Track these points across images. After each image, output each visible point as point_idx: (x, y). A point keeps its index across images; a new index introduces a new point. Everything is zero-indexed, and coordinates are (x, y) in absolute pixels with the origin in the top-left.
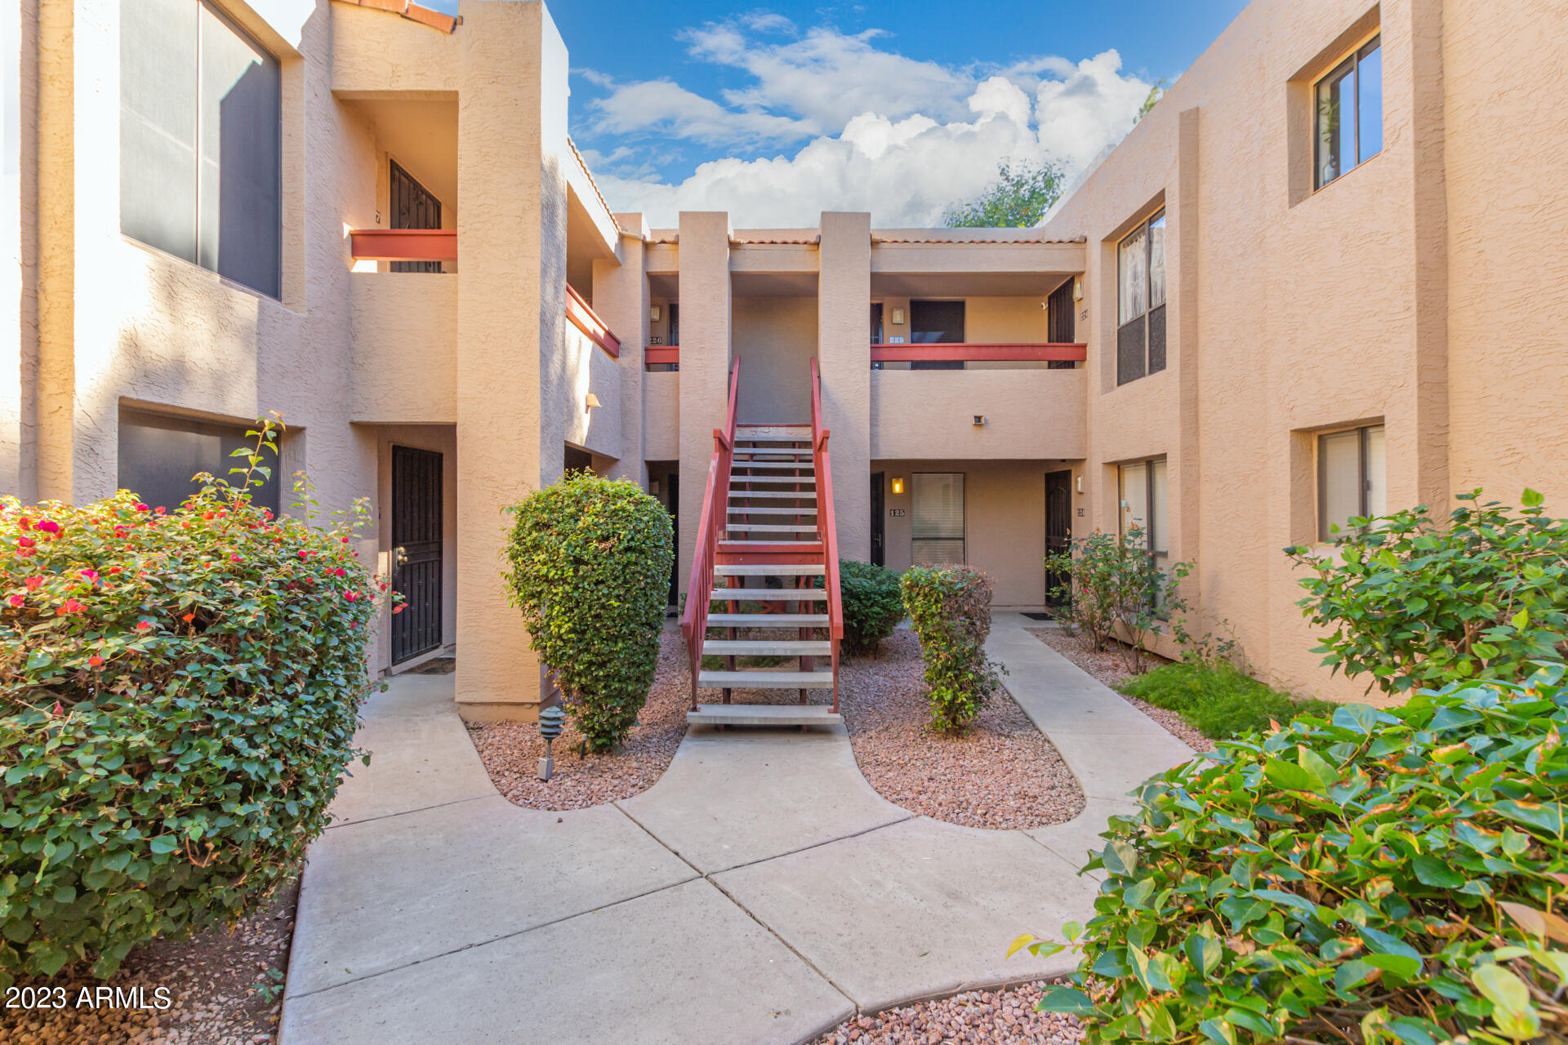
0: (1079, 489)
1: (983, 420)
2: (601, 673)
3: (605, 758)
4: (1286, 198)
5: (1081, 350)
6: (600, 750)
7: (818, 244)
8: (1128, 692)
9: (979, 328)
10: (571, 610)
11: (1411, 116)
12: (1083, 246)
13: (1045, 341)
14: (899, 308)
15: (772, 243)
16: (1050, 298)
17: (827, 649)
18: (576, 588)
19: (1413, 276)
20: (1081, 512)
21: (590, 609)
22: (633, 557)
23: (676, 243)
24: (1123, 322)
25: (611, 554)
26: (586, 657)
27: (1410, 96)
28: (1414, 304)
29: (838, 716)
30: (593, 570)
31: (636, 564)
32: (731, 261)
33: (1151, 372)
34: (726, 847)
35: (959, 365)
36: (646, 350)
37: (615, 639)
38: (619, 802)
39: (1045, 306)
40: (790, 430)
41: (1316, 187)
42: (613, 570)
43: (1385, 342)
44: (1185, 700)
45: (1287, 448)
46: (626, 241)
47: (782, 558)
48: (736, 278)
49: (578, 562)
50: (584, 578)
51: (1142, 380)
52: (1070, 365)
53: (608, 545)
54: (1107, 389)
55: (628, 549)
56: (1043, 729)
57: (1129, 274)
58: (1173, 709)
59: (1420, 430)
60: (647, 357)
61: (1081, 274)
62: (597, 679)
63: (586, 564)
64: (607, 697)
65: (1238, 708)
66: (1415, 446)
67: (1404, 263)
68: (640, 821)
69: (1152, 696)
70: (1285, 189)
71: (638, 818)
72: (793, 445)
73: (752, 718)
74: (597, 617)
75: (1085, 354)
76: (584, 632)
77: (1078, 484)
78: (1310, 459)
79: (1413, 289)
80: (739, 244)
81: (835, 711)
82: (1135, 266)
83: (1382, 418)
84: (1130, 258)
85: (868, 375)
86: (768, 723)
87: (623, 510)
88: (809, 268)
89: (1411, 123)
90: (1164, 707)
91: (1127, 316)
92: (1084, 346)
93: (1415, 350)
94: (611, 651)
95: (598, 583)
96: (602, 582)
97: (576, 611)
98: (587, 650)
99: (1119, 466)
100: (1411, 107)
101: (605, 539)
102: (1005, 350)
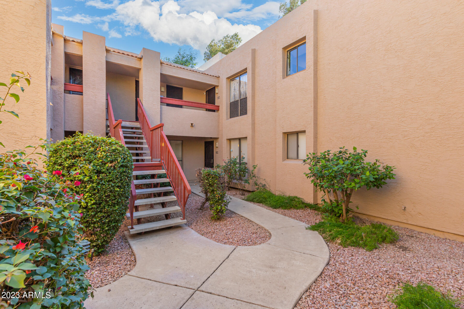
0: (217, 146)
1: (193, 125)
2: (107, 221)
3: (102, 257)
4: (282, 77)
5: (218, 107)
6: (99, 254)
7: (141, 59)
8: (248, 200)
9: (187, 96)
10: (94, 194)
11: (313, 64)
12: (218, 78)
13: (205, 103)
14: (163, 86)
15: (123, 54)
16: (206, 91)
17: (175, 198)
18: (98, 184)
19: (313, 99)
20: (217, 153)
21: (105, 192)
22: (124, 169)
23: (81, 43)
24: (231, 101)
25: (115, 168)
26: (100, 214)
27: (313, 59)
28: (313, 106)
29: (185, 220)
30: (107, 176)
31: (125, 172)
32: (106, 57)
33: (240, 116)
34: (192, 276)
35: (181, 106)
36: (65, 84)
37: (114, 205)
38: (129, 273)
39: (205, 94)
40: (130, 123)
41: (287, 76)
42: (116, 175)
43: (306, 114)
44: (264, 200)
45: (282, 137)
46: (55, 36)
47: (147, 168)
48: (108, 64)
49: (99, 172)
50: (101, 179)
51: (238, 117)
52: (214, 111)
53: (113, 164)
54: (227, 119)
55: (122, 166)
56: (239, 213)
57: (233, 88)
58: (261, 203)
59: (314, 134)
60: (65, 87)
61: (218, 86)
62: (104, 223)
63: (103, 173)
64: (108, 230)
65: (278, 200)
66: (313, 137)
67: (311, 96)
68: (148, 278)
69: (255, 200)
70: (282, 74)
71: (145, 277)
72: (132, 128)
73: (156, 227)
74: (108, 196)
75: (219, 109)
76: (100, 204)
77: (217, 144)
78: (285, 139)
79: (313, 102)
80: (110, 51)
81: (184, 219)
82: (235, 87)
83: (305, 131)
84: (233, 84)
85: (159, 107)
86: (162, 227)
87: (116, 149)
88: (137, 66)
89: (313, 65)
90: (258, 203)
91: (232, 100)
92: (219, 106)
93: (313, 116)
94: (113, 210)
95: (109, 181)
96: (111, 181)
97: (98, 195)
98: (101, 212)
99: (230, 140)
100: (313, 61)
101: (111, 162)
102: (199, 105)
